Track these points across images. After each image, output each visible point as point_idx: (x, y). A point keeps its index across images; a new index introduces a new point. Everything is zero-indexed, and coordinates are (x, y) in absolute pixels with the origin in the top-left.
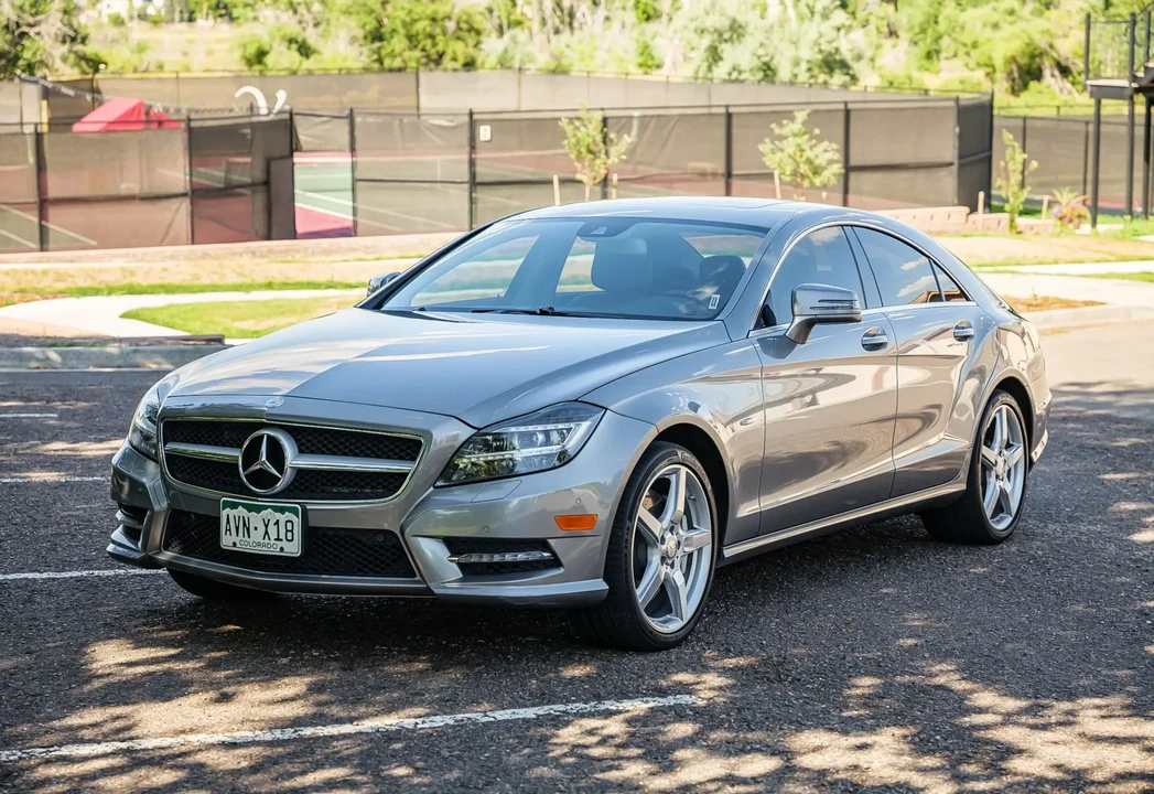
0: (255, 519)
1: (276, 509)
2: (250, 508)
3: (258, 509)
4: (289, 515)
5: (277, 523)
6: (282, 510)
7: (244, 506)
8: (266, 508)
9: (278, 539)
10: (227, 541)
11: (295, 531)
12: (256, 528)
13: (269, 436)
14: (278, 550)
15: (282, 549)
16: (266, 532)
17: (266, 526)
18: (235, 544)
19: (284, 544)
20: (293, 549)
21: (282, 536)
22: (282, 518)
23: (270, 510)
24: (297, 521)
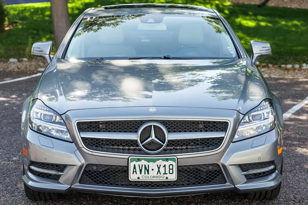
0: (152, 166)
1: (163, 160)
2: (149, 161)
3: (154, 161)
4: (170, 162)
5: (165, 166)
6: (167, 160)
7: (145, 160)
8: (159, 160)
9: (165, 173)
10: (133, 177)
11: (174, 169)
12: (153, 170)
13: (154, 126)
14: (165, 178)
15: (167, 178)
16: (159, 171)
17: (159, 168)
18: (139, 178)
19: (168, 175)
20: (173, 177)
21: (167, 172)
22: (167, 164)
23: (161, 160)
24: (175, 164)
